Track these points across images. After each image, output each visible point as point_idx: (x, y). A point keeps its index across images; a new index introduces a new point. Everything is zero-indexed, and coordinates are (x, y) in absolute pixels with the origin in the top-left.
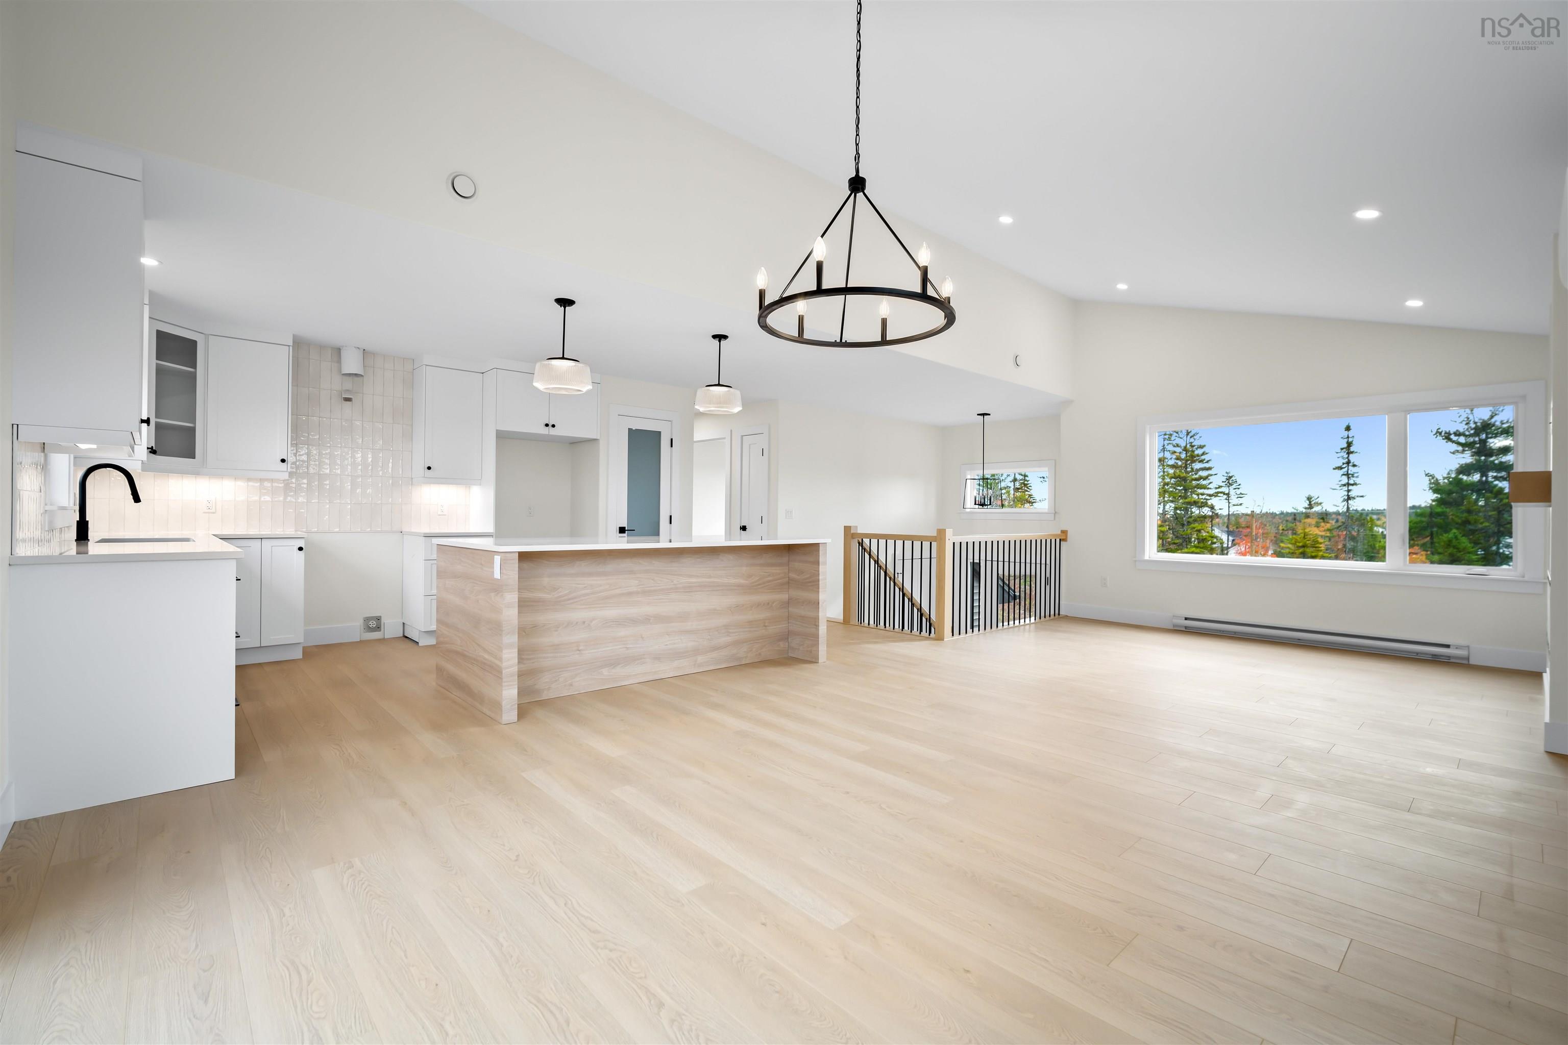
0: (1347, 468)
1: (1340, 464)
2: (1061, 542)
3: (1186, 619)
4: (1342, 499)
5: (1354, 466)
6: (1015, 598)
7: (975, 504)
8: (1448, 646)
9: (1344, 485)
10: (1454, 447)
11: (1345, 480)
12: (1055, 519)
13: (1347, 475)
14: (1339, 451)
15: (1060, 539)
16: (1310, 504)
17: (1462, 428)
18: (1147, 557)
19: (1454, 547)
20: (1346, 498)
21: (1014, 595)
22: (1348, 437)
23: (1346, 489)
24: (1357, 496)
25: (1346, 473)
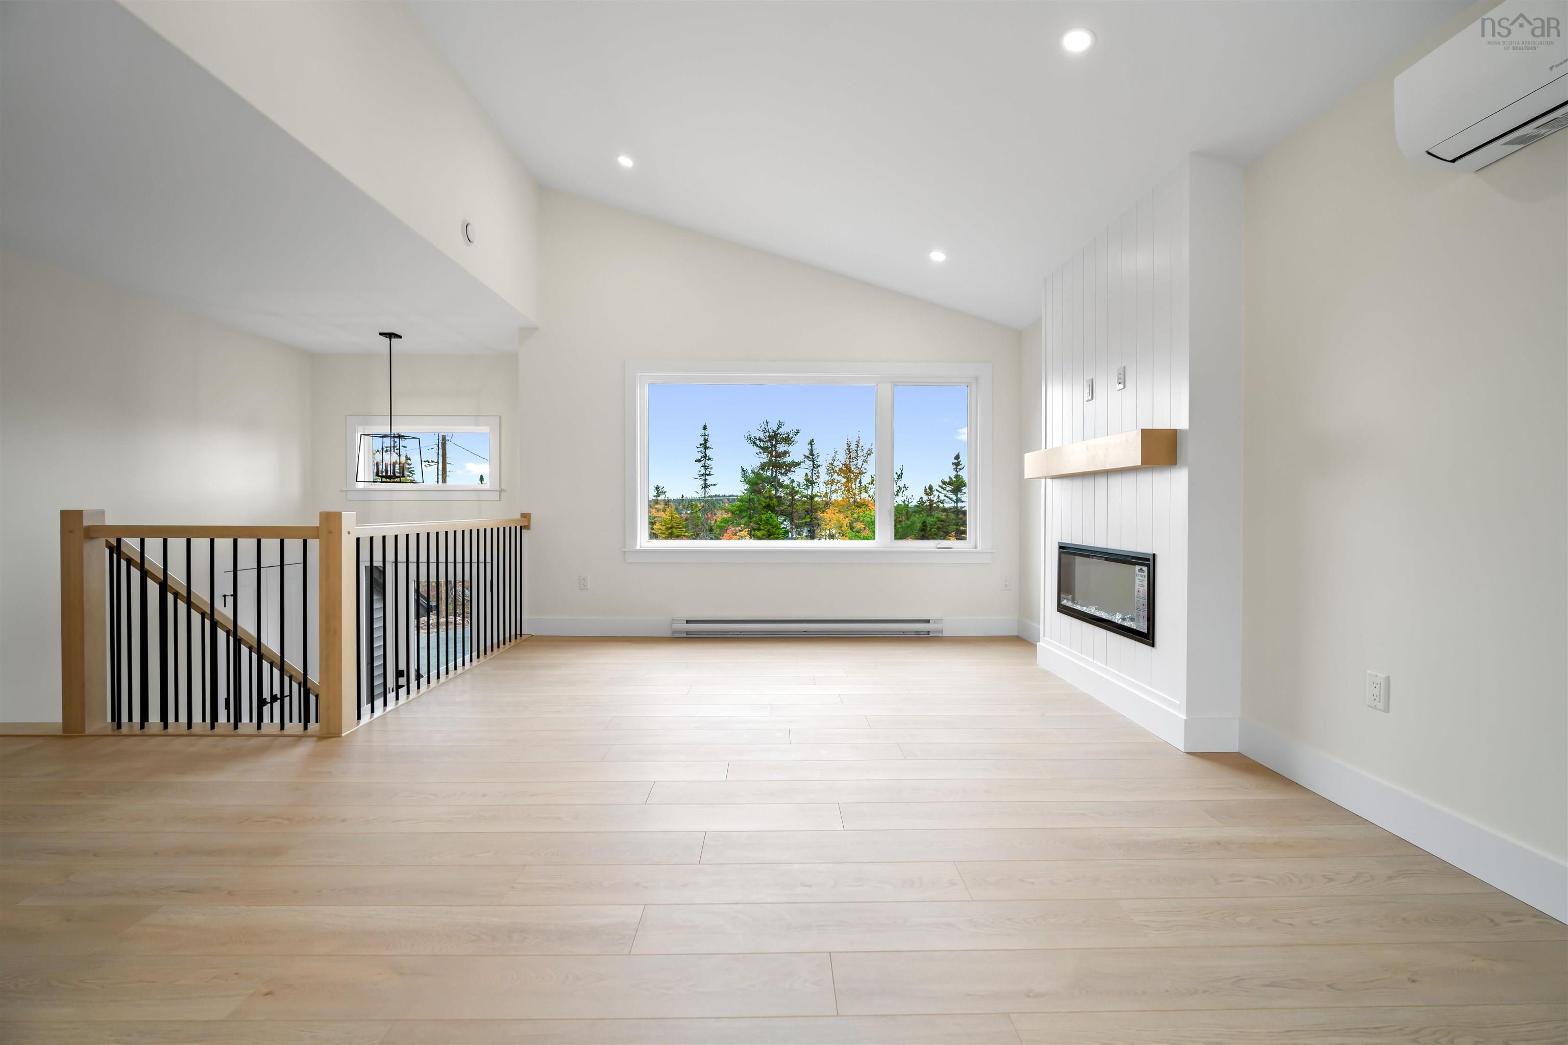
0: (704, 462)
1: (699, 458)
2: (523, 531)
3: (688, 622)
4: (701, 487)
5: (709, 459)
6: (429, 610)
7: (377, 475)
8: (928, 621)
9: (702, 475)
10: (757, 450)
11: (703, 472)
12: (500, 500)
13: (705, 466)
14: (699, 446)
15: (521, 527)
16: (658, 493)
17: (762, 435)
18: (638, 547)
19: (771, 524)
20: (704, 486)
21: (428, 604)
22: (705, 435)
23: (704, 479)
24: (711, 485)
25: (704, 465)
